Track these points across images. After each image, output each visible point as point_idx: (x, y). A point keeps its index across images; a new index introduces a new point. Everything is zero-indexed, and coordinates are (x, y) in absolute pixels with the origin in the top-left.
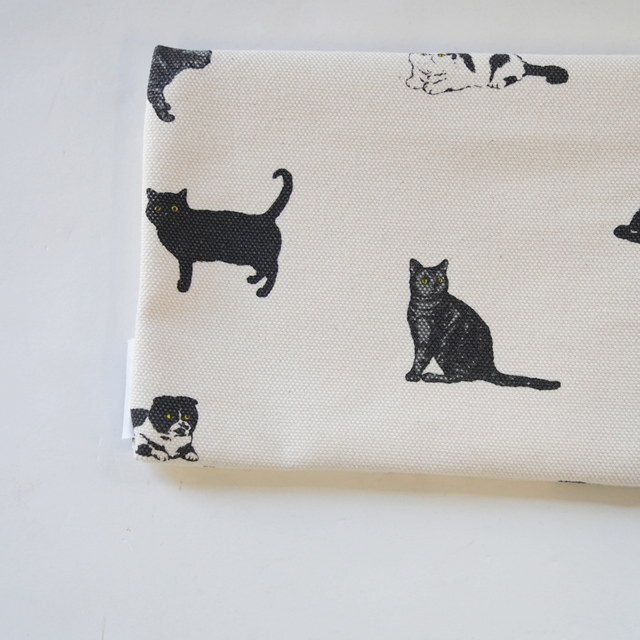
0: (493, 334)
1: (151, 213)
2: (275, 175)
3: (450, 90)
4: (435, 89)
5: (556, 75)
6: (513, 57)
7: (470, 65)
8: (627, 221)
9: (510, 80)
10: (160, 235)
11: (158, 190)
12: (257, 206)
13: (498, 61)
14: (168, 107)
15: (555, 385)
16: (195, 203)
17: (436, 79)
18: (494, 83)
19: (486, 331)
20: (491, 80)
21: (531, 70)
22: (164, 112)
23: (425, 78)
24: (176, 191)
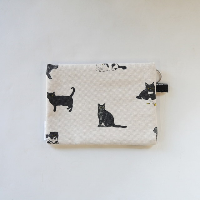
0: (114, 118)
1: (48, 97)
2: (71, 89)
3: (104, 71)
4: (101, 71)
5: (124, 68)
6: (116, 64)
7: (108, 66)
8: (138, 95)
9: (116, 69)
10: (50, 101)
11: (49, 92)
12: (68, 94)
13: (113, 65)
14: (50, 76)
15: (126, 127)
16: (56, 94)
17: (101, 69)
18: (113, 69)
19: (113, 117)
20: (112, 69)
21: (119, 67)
22: (50, 77)
23: (99, 69)
24: (53, 92)
